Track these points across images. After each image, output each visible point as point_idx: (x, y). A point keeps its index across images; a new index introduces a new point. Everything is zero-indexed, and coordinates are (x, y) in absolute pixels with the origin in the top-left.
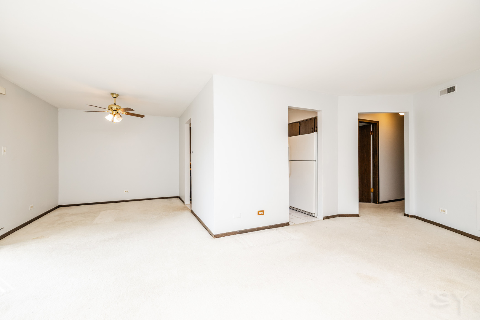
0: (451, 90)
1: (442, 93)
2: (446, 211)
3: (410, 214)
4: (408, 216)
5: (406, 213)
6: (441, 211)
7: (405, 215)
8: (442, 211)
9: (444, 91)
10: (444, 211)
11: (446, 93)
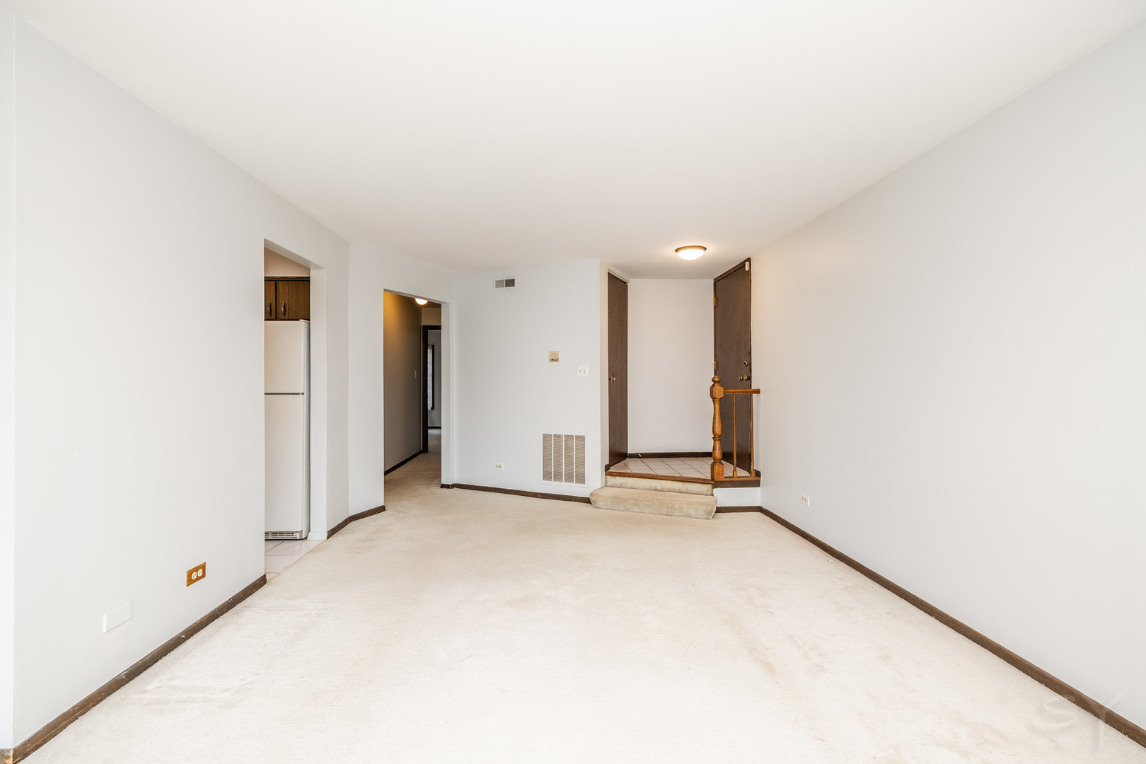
0: (510, 283)
1: (499, 284)
2: (503, 467)
3: (450, 483)
4: (447, 486)
5: (443, 482)
6: (495, 468)
7: (443, 486)
8: (497, 466)
9: (501, 281)
10: (500, 467)
11: (503, 287)
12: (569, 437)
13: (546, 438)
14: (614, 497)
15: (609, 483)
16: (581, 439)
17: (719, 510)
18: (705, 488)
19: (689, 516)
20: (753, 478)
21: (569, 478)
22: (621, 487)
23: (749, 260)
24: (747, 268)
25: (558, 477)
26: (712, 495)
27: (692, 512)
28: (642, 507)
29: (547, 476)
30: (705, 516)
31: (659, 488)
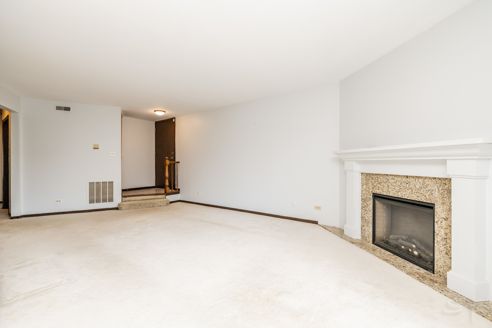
0: (67, 109)
2: (61, 201)
3: (17, 216)
5: (12, 216)
7: (12, 218)
8: (57, 201)
11: (62, 110)
12: (104, 183)
13: (91, 184)
14: (129, 204)
15: (123, 200)
16: (111, 183)
17: (171, 202)
18: (163, 196)
19: (161, 206)
20: (177, 191)
21: (104, 201)
22: (129, 201)
23: (175, 118)
24: (174, 121)
25: (98, 201)
26: (166, 198)
27: (162, 204)
28: (142, 206)
29: (91, 201)
30: (166, 205)
31: (146, 199)
